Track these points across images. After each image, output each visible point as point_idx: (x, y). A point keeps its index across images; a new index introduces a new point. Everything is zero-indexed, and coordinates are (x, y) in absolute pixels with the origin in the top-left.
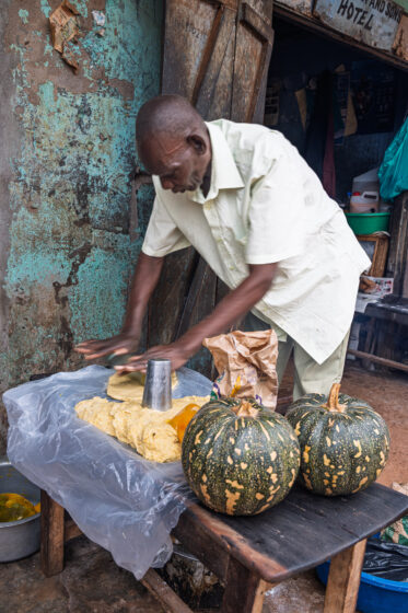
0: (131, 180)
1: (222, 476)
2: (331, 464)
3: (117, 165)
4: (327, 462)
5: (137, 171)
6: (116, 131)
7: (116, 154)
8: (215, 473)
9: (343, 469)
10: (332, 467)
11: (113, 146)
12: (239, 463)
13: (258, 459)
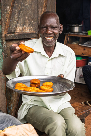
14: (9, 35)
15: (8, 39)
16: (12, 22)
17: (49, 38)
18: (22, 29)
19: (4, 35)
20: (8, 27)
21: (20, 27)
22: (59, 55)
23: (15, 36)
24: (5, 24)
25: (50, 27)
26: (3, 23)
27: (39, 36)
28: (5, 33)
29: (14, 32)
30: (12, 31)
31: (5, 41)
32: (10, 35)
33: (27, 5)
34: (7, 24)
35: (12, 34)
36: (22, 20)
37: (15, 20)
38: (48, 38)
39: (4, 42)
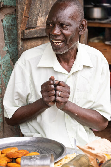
14: (28, 31)
16: (32, 11)
18: (44, 21)
19: (20, 32)
20: (27, 18)
21: (41, 18)
22: (83, 66)
23: (36, 32)
24: (22, 14)
26: (20, 14)
28: (22, 27)
29: (34, 26)
30: (32, 24)
31: (21, 40)
32: (30, 31)
34: (25, 14)
35: (32, 30)
36: (45, 7)
37: (36, 8)
39: (20, 42)
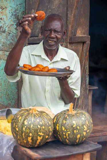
0: (17, 27)
1: (37, 132)
2: (65, 129)
3: (10, 20)
4: (63, 129)
5: (20, 22)
6: (8, 5)
7: (9, 15)
8: (35, 132)
9: (69, 131)
10: (65, 130)
11: (7, 11)
12: (42, 127)
13: (46, 124)
14: (32, 38)
15: (30, 42)
16: (35, 25)
17: (52, 42)
23: (39, 40)
25: (54, 31)
27: (67, 40)
29: (37, 36)
30: (35, 34)
33: (54, 7)
35: (35, 38)
38: (50, 42)
